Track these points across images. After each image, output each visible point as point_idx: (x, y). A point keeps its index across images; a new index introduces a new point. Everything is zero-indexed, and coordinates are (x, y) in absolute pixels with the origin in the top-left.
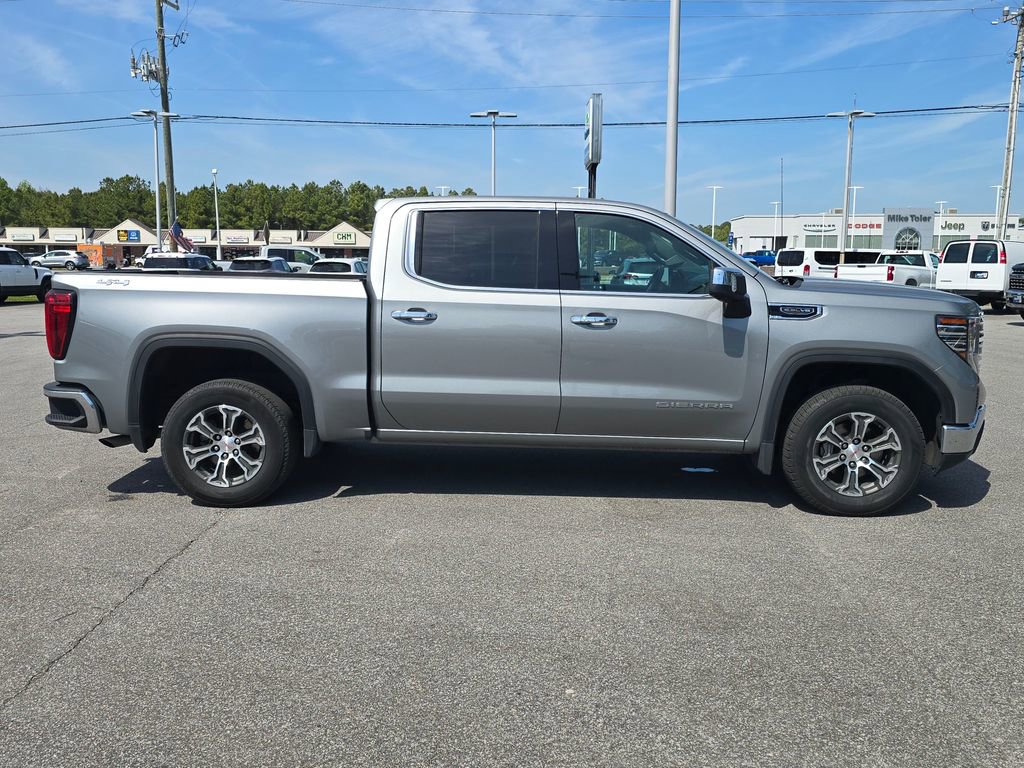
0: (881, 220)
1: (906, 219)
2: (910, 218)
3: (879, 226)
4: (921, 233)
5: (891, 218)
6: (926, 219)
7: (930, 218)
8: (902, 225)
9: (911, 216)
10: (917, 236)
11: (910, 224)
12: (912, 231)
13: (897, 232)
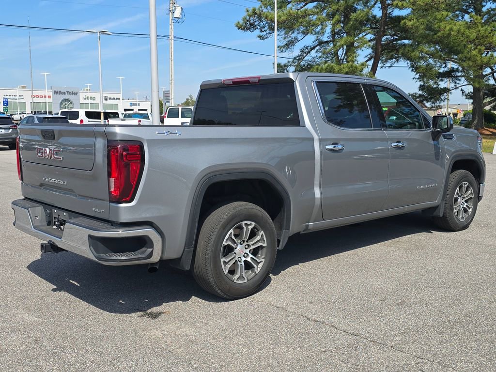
0: (51, 94)
1: (65, 93)
2: (66, 93)
3: (49, 97)
4: (73, 101)
5: (56, 93)
6: (75, 94)
7: (77, 93)
8: (63, 97)
9: (67, 92)
10: (71, 103)
11: (67, 96)
12: (68, 100)
13: (60, 101)
